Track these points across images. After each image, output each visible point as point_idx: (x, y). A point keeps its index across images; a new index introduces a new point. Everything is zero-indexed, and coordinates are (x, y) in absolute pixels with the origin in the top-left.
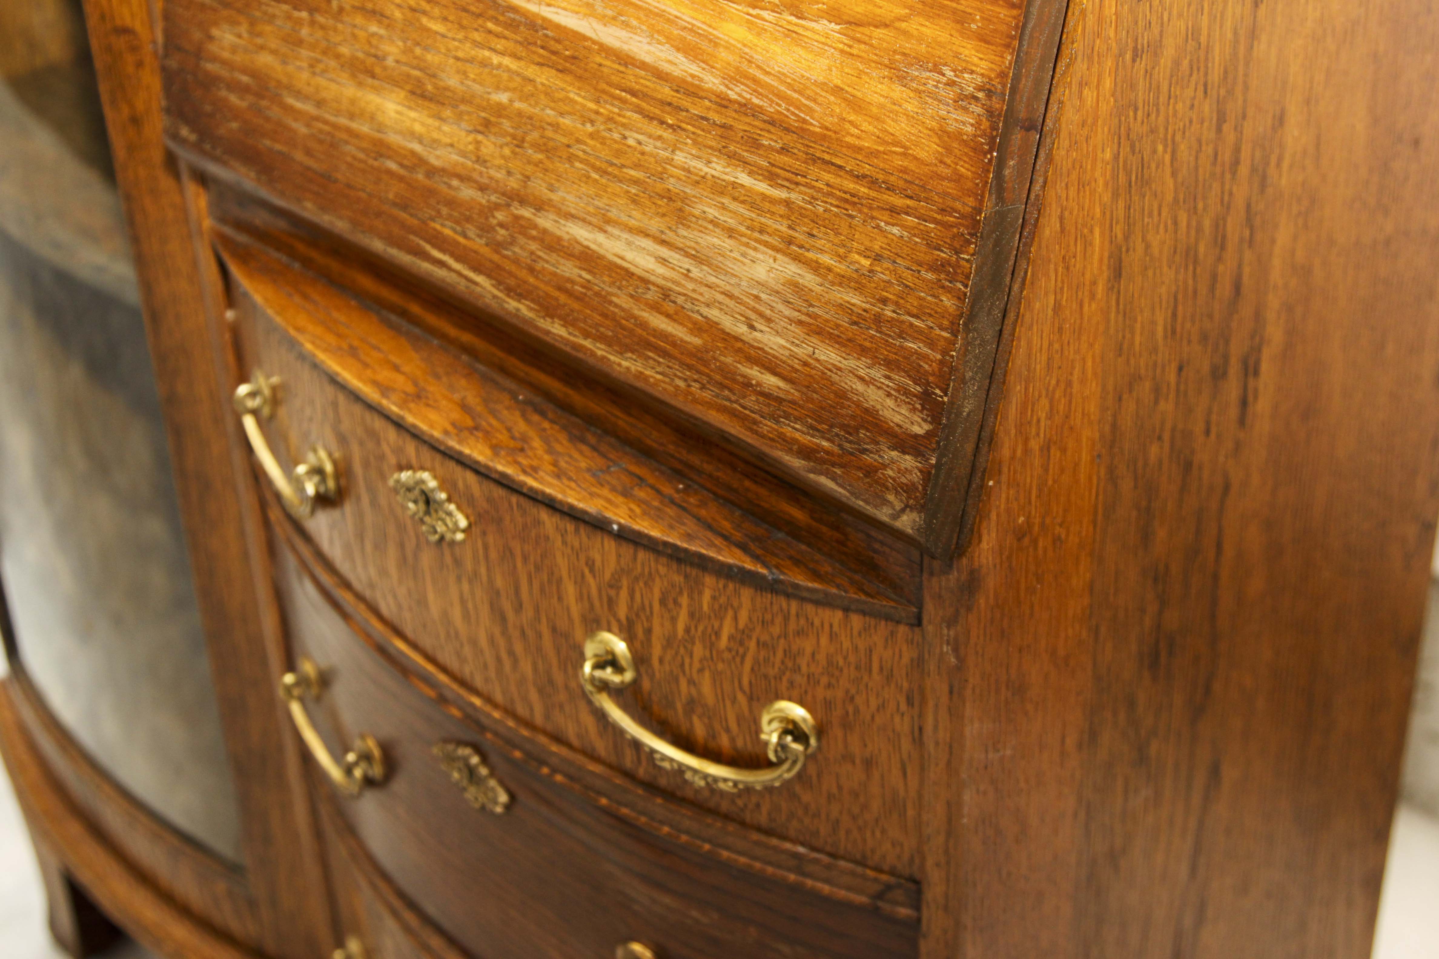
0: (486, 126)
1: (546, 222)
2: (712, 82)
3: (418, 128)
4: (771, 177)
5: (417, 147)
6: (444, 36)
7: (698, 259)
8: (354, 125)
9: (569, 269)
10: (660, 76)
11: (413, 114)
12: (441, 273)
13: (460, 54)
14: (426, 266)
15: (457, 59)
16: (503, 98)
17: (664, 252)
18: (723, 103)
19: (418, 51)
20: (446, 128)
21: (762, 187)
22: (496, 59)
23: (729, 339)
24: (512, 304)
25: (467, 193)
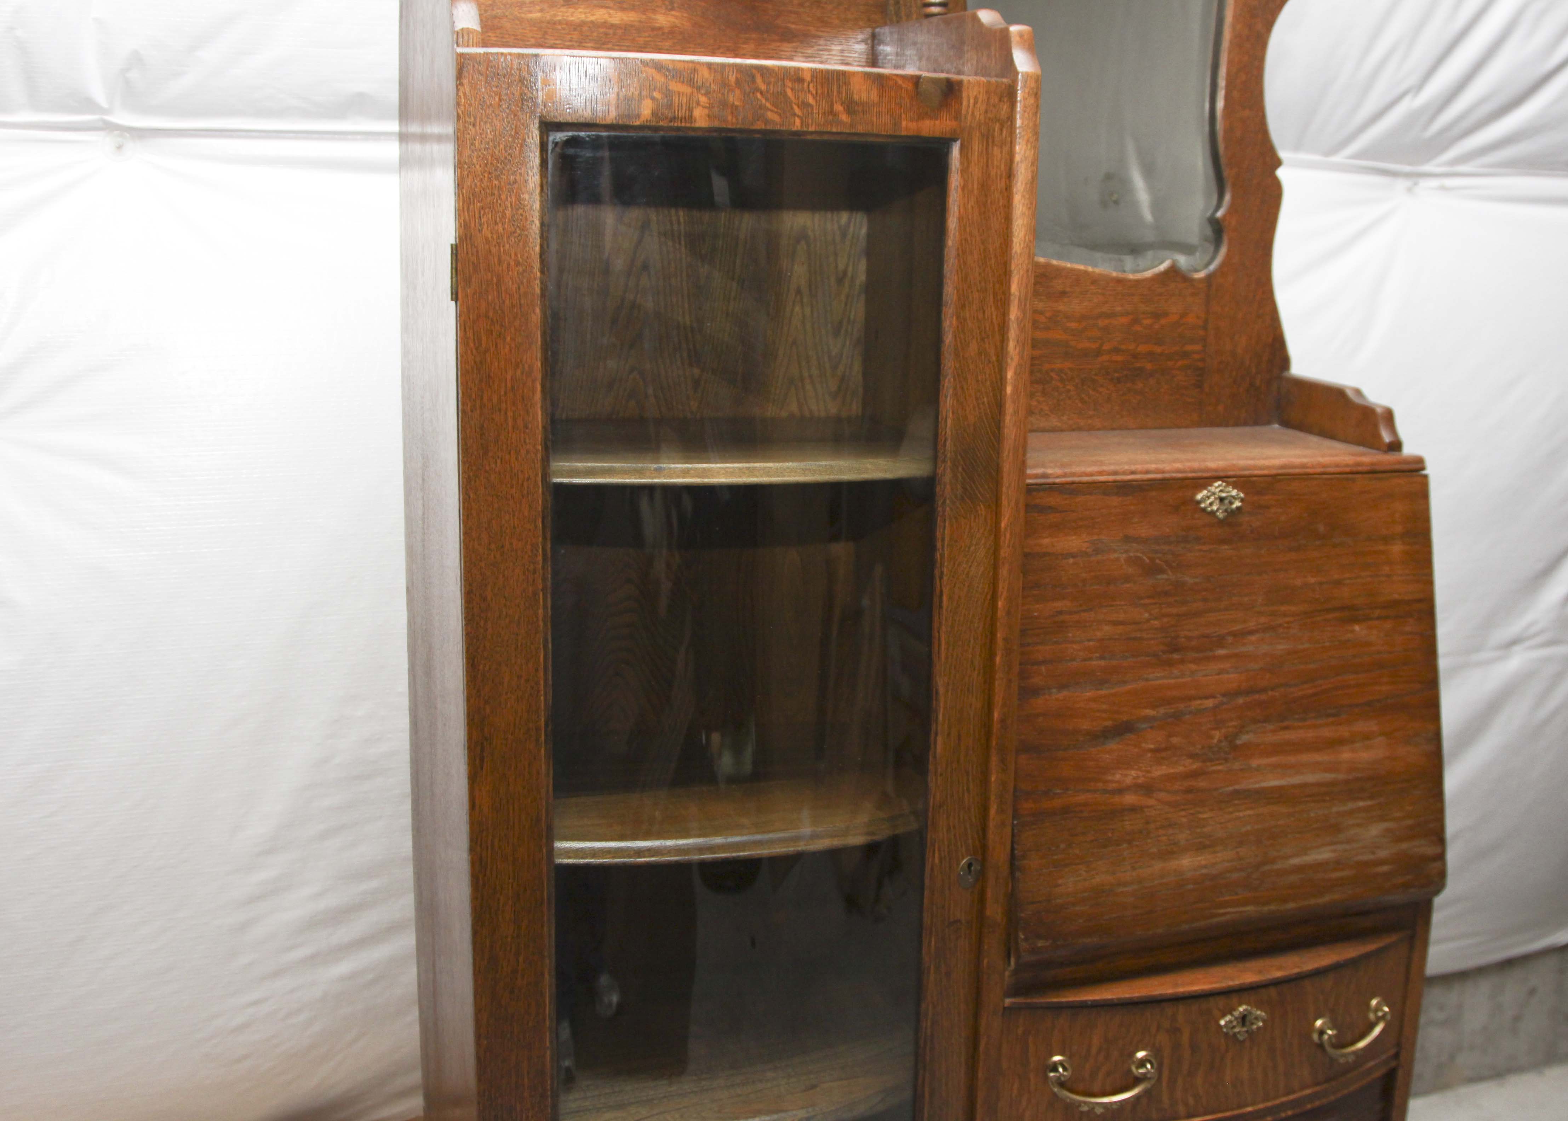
0: (1241, 843)
1: (1279, 865)
2: (1341, 777)
3: (1203, 862)
4: (1371, 798)
5: (1204, 871)
6: (1211, 818)
7: (1349, 841)
8: (1165, 881)
9: (1294, 878)
10: (1318, 784)
11: (1199, 858)
12: (1228, 917)
13: (1223, 821)
14: (1215, 920)
15: (1221, 823)
16: (1249, 828)
17: (1333, 847)
18: (1347, 782)
19: (1198, 830)
20: (1219, 855)
21: (1369, 803)
22: (1241, 814)
23: (1367, 864)
24: (1266, 909)
25: (1235, 875)
